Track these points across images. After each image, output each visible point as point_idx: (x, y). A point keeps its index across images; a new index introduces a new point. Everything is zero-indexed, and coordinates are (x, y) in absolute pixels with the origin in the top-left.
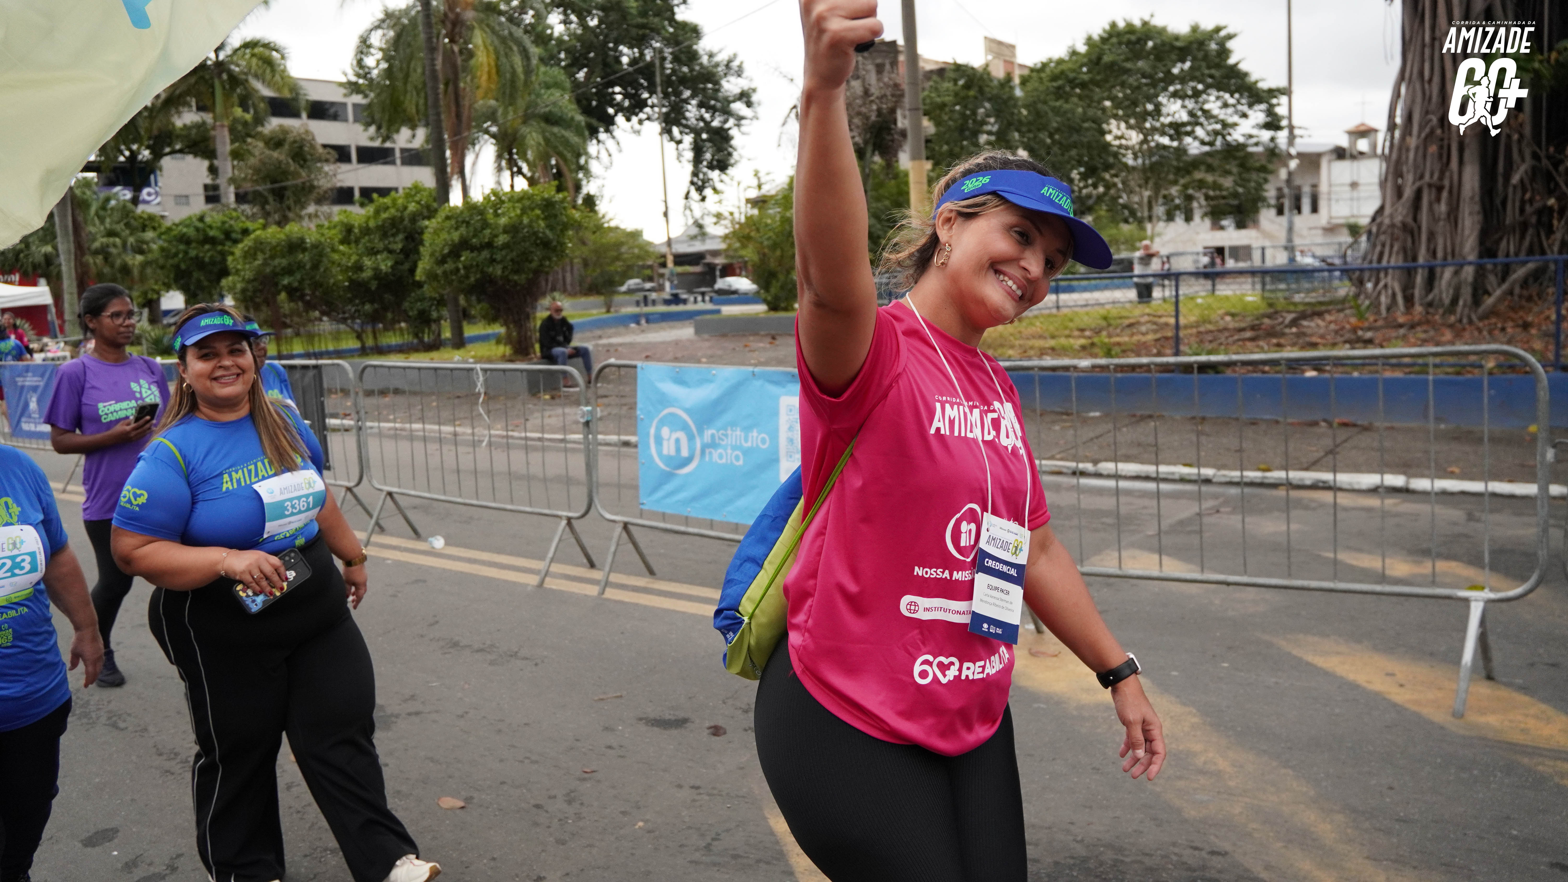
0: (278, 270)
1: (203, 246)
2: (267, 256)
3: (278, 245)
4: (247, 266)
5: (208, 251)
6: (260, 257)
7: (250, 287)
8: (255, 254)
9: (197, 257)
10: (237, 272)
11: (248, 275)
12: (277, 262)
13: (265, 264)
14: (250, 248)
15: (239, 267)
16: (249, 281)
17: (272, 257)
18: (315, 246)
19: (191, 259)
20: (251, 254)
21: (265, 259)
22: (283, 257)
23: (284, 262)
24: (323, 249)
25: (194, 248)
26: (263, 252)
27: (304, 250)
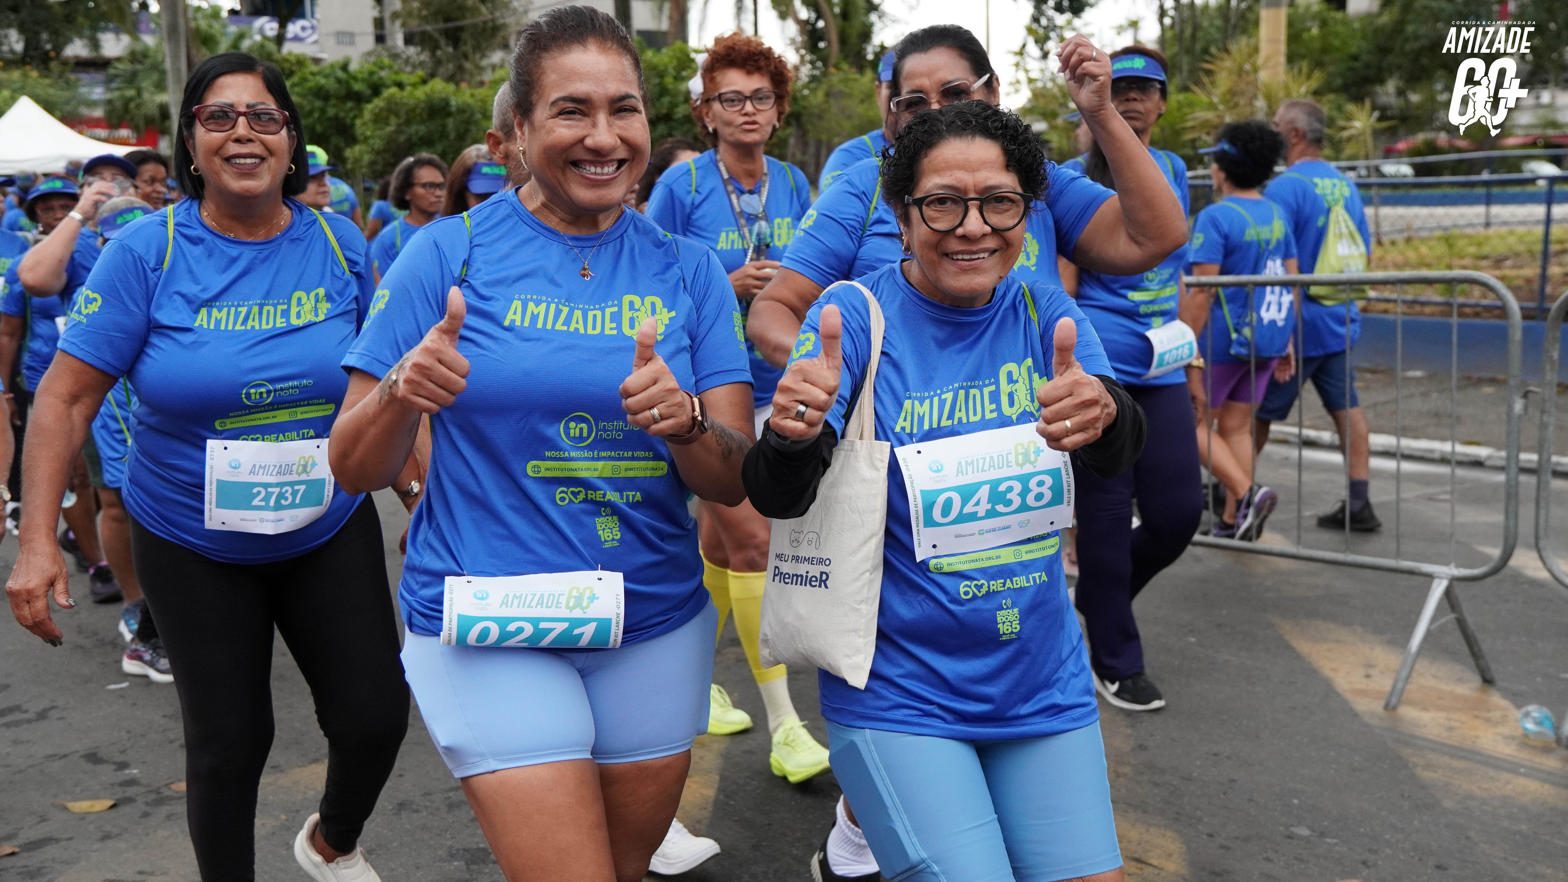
0: (414, 139)
1: (344, 103)
2: (402, 120)
3: (417, 106)
4: (378, 133)
5: (351, 109)
6: (393, 121)
7: (380, 159)
8: (387, 118)
9: (336, 118)
10: (366, 139)
11: (378, 143)
12: (413, 129)
13: (398, 132)
14: (381, 110)
15: (368, 133)
16: (378, 153)
17: (408, 123)
18: (461, 110)
19: (330, 119)
20: (379, 119)
21: (399, 125)
22: (422, 122)
23: (422, 129)
24: (472, 114)
25: (334, 106)
26: (397, 115)
27: (450, 114)
